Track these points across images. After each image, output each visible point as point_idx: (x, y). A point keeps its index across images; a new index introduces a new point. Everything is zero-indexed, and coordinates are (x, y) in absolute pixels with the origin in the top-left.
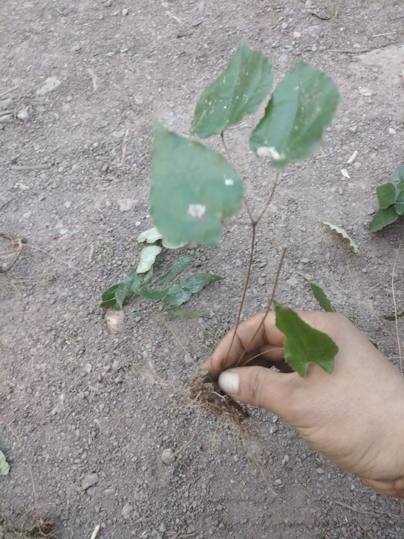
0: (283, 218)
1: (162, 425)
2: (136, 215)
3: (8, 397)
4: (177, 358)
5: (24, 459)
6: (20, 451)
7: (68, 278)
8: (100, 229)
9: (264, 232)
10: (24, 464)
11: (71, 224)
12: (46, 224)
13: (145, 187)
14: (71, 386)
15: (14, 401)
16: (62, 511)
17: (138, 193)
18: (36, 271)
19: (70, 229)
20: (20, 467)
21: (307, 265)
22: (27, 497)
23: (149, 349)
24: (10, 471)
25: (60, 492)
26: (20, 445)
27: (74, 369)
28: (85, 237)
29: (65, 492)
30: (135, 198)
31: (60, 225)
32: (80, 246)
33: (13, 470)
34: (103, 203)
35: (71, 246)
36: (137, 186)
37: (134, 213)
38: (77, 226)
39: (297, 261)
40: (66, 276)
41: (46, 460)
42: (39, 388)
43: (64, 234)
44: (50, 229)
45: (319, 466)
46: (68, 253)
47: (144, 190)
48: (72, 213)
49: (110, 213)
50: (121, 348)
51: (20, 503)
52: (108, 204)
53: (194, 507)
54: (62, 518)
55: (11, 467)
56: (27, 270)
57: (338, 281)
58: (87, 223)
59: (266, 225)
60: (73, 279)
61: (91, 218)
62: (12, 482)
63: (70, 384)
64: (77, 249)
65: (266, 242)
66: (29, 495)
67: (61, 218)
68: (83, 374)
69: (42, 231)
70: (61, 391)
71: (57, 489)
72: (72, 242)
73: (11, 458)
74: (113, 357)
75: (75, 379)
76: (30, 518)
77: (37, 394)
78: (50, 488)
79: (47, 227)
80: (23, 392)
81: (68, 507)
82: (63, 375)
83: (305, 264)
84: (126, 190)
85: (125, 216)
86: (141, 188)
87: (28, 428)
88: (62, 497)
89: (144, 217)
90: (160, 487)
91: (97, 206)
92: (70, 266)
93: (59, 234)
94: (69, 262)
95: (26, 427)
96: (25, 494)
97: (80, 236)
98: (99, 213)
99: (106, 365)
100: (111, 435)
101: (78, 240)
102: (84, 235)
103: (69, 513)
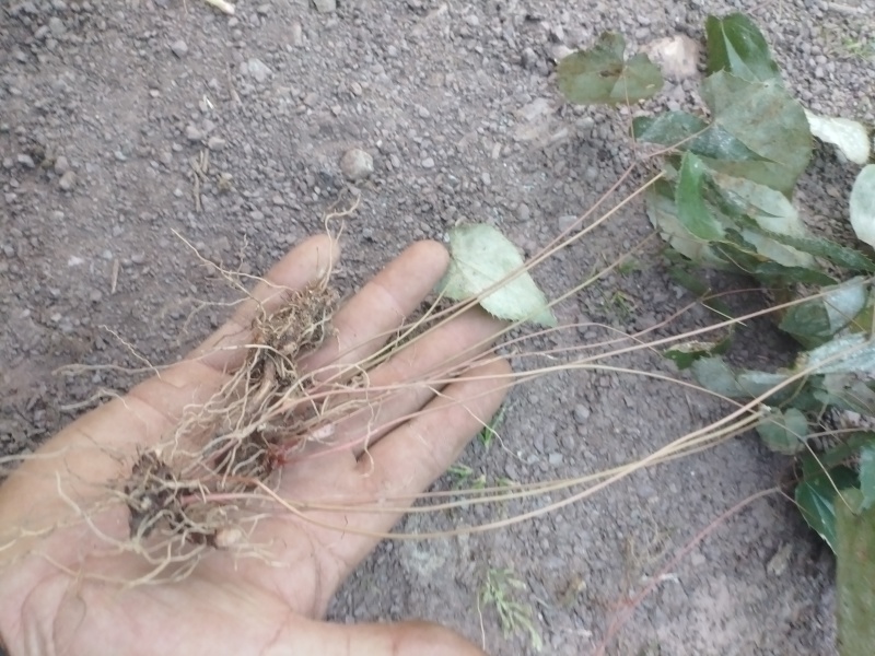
1: (424, 153)
4: (572, 198)
23: (599, 131)
90: (296, 141)
99: (565, 31)
100: (412, 41)
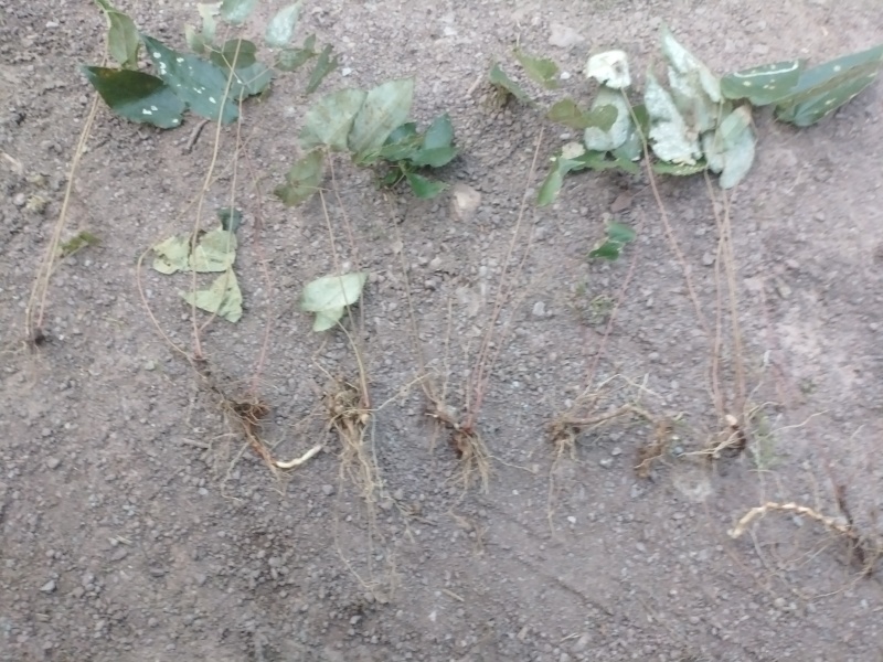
0: (797, 182)
2: (568, 61)
3: (276, 227)
5: (264, 316)
6: (263, 303)
7: (424, 106)
8: (505, 56)
9: (754, 188)
10: (260, 322)
11: (466, 25)
12: (430, 7)
13: (605, 23)
14: (365, 258)
15: (282, 235)
16: (284, 404)
17: (588, 28)
18: (384, 72)
19: (461, 33)
20: (254, 322)
21: (790, 272)
22: (246, 363)
23: (491, 266)
24: (239, 320)
25: (291, 381)
26: (265, 296)
27: (378, 238)
28: (477, 56)
29: (297, 383)
30: (580, 33)
31: (449, 18)
32: (464, 67)
33: (243, 321)
34: (529, 17)
35: (450, 59)
36: (593, 14)
37: (567, 56)
38: (473, 34)
39: (779, 258)
40: (423, 102)
41: (291, 333)
42: (321, 237)
43: (449, 37)
44: (432, 17)
45: (642, 540)
46: (442, 68)
47: (600, 27)
48: (475, 8)
49: (531, 37)
50: (454, 245)
51: (237, 367)
52: (536, 21)
53: (451, 493)
54: (279, 412)
55: (243, 317)
56: (372, 64)
57: (823, 320)
58: (489, 36)
59: (765, 179)
60: (431, 110)
61: (500, 31)
62: (236, 335)
63: (364, 255)
64: (457, 68)
65: (749, 206)
66: (250, 362)
67: (455, 8)
68: (387, 251)
69: (418, 15)
70: (348, 256)
71: (289, 375)
72: (453, 54)
73: (247, 305)
74: (438, 250)
75: (374, 252)
76: (240, 389)
77: (315, 244)
78: (281, 369)
79: (429, 12)
80: (298, 231)
81: (292, 403)
82: (361, 237)
83: (789, 269)
84: (573, 12)
85: (552, 55)
86: (598, 21)
87: (286, 280)
88: (292, 387)
89: (579, 69)
90: (419, 445)
91: (518, 16)
92: (435, 90)
93: (441, 32)
94: (437, 83)
95: (284, 278)
96: (246, 359)
97: (470, 51)
98: (515, 28)
99: (423, 256)
101: (464, 56)
102: (476, 51)
103: (291, 412)
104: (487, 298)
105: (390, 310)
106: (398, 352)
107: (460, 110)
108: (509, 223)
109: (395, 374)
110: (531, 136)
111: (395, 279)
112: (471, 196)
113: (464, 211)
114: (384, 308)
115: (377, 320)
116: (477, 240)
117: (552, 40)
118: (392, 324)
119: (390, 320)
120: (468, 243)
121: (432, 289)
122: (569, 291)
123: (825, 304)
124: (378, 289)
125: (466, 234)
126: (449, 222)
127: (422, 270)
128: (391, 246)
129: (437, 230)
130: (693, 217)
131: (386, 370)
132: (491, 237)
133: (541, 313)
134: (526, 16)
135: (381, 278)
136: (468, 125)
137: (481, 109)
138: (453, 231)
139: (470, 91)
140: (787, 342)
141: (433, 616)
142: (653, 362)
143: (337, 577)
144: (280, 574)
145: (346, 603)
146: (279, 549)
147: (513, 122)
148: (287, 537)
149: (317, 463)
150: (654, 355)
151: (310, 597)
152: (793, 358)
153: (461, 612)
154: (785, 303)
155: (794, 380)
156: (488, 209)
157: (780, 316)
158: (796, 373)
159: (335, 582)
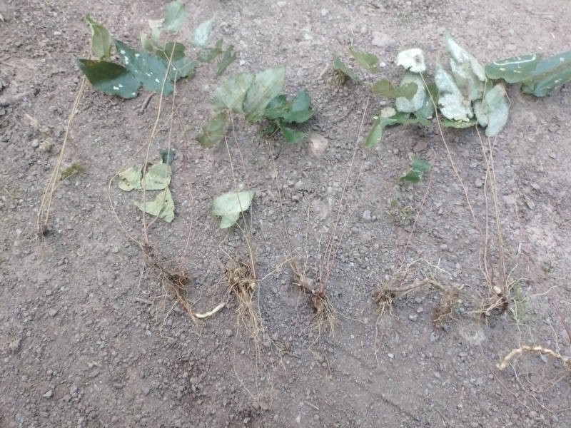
0: (537, 133)
2: (385, 55)
3: (197, 161)
5: (188, 218)
6: (188, 210)
7: (292, 84)
8: (344, 52)
9: (508, 137)
10: (186, 222)
11: (318, 33)
12: (296, 22)
13: (408, 31)
14: (253, 181)
15: (200, 166)
16: (201, 276)
17: (397, 35)
18: (266, 63)
19: (315, 38)
20: (182, 223)
21: (534, 192)
22: (177, 249)
24: (173, 221)
25: (205, 261)
26: (189, 205)
27: (262, 168)
28: (325, 52)
29: (209, 262)
30: (393, 37)
31: (307, 29)
32: (317, 59)
33: (175, 221)
34: (359, 27)
35: (308, 54)
36: (400, 25)
37: (384, 52)
38: (323, 38)
39: (527, 182)
40: (290, 82)
41: (205, 229)
42: (226, 168)
43: (307, 40)
44: (297, 28)
45: (439, 370)
46: (303, 60)
47: (405, 34)
48: (325, 22)
49: (360, 40)
50: (311, 173)
51: (170, 251)
52: (363, 30)
53: (309, 336)
54: (197, 281)
55: (175, 219)
56: (259, 58)
57: (557, 224)
58: (333, 40)
59: (515, 130)
60: (296, 87)
61: (340, 37)
62: (170, 230)
63: (253, 179)
64: (312, 60)
65: (505, 148)
66: (180, 248)
67: (311, 22)
68: (267, 177)
69: (288, 27)
70: (242, 180)
71: (204, 257)
72: (310, 51)
73: (178, 211)
74: (301, 176)
75: (259, 177)
76: (172, 266)
77: (221, 172)
78: (199, 253)
79: (295, 25)
80: (211, 163)
81: (206, 275)
82: (251, 168)
83: (534, 189)
84: (388, 24)
85: (373, 52)
86: (404, 30)
87: (202, 195)
88: (206, 265)
89: (392, 60)
91: (352, 27)
92: (298, 74)
93: (303, 37)
94: (300, 69)
95: (201, 194)
96: (177, 246)
97: (321, 49)
98: (350, 35)
99: (290, 180)
101: (317, 52)
102: (325, 49)
103: (205, 281)
104: (333, 208)
105: (269, 215)
106: (275, 242)
107: (315, 87)
108: (347, 159)
109: (273, 257)
110: (361, 103)
111: (273, 195)
112: (322, 142)
113: (317, 151)
114: (265, 214)
115: (261, 221)
116: (326, 170)
117: (374, 42)
118: (271, 224)
119: (269, 221)
120: (320, 171)
121: (297, 202)
122: (387, 203)
123: (558, 213)
124: (262, 201)
125: (319, 166)
126: (308, 158)
127: (290, 189)
128: (270, 174)
129: (299, 163)
130: (468, 155)
131: (267, 254)
132: (335, 168)
133: (369, 217)
134: (357, 27)
135: (264, 194)
136: (320, 96)
137: (328, 86)
138: (310, 164)
139: (321, 74)
140: (534, 238)
141: (298, 419)
142: (443, 250)
143: (235, 391)
144: (197, 389)
145: (241, 409)
146: (197, 371)
147: (349, 94)
148: (202, 364)
149: (222, 314)
150: (444, 246)
151: (216, 405)
152: (537, 249)
153: (317, 417)
154: (531, 212)
155: (539, 263)
156: (333, 150)
157: (528, 221)
158: (540, 259)
159: (234, 395)
